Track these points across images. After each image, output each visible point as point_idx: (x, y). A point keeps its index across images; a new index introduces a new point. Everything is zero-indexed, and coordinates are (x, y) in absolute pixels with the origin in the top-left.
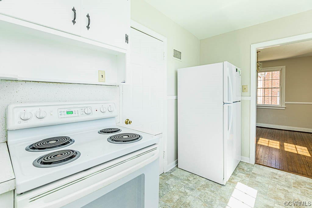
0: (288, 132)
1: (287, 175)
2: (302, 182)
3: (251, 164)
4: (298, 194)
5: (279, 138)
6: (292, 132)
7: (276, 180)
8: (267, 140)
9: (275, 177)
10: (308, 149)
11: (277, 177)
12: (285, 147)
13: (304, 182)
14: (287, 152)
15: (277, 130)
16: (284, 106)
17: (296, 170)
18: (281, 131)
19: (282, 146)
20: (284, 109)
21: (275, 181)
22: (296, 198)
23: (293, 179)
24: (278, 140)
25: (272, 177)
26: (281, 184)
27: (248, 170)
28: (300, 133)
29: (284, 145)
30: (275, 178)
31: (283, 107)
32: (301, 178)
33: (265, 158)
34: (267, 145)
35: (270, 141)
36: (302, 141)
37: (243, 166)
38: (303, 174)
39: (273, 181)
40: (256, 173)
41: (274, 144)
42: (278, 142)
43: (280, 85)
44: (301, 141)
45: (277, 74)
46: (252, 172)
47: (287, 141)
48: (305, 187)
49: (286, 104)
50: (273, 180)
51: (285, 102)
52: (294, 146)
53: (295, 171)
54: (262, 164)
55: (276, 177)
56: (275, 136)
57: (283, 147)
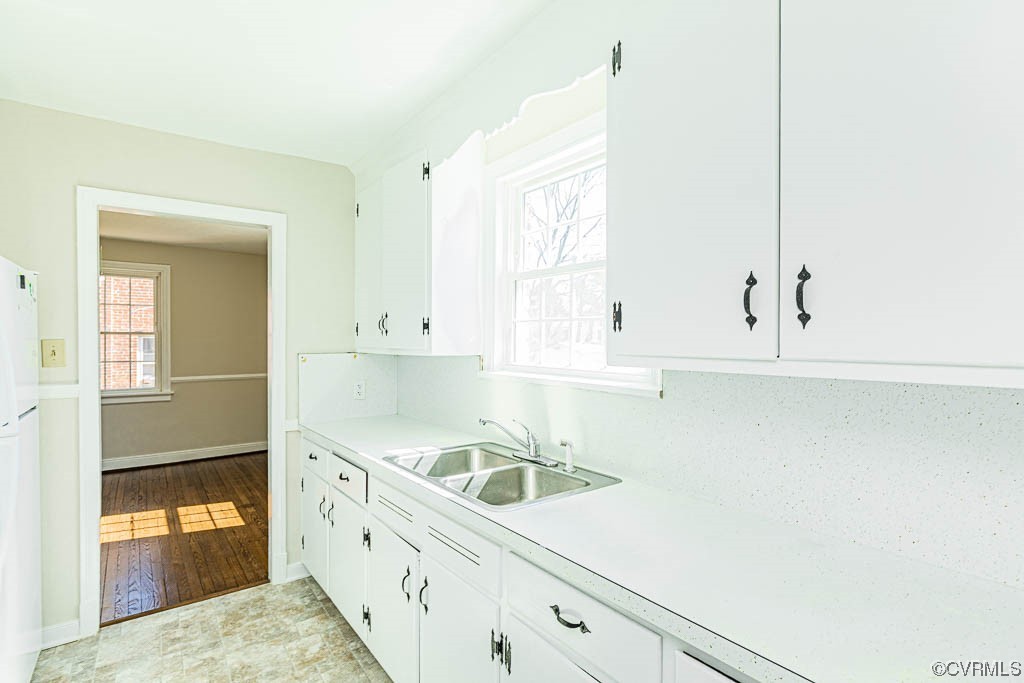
0: (180, 467)
1: (202, 611)
2: (241, 609)
3: (87, 639)
4: (237, 650)
5: (159, 497)
6: (191, 465)
7: (177, 646)
8: (126, 517)
9: (172, 637)
10: (235, 504)
11: (179, 633)
12: (183, 520)
13: (244, 606)
14: (190, 534)
15: (150, 471)
16: (169, 391)
17: (221, 580)
18: (162, 469)
19: (173, 521)
20: (169, 398)
21: (176, 650)
22: (236, 666)
23: (219, 614)
24: (160, 504)
25: (165, 641)
26: (195, 649)
27: (80, 668)
28: (209, 463)
29: (178, 516)
30: (174, 641)
31: (167, 395)
32: (235, 599)
33: (131, 588)
34: (127, 536)
35: (137, 515)
36: (218, 485)
37: (55, 667)
38: (237, 586)
39: (171, 656)
40: (109, 663)
41: (151, 523)
42: (162, 513)
43: (156, 324)
44: (217, 488)
45: (145, 288)
46: (98, 665)
47: (183, 498)
48: (248, 620)
49: (172, 383)
50: (171, 652)
51: (172, 376)
52: (203, 506)
53: (220, 586)
54: (126, 615)
55: (178, 635)
56: (146, 493)
57: (177, 525)
